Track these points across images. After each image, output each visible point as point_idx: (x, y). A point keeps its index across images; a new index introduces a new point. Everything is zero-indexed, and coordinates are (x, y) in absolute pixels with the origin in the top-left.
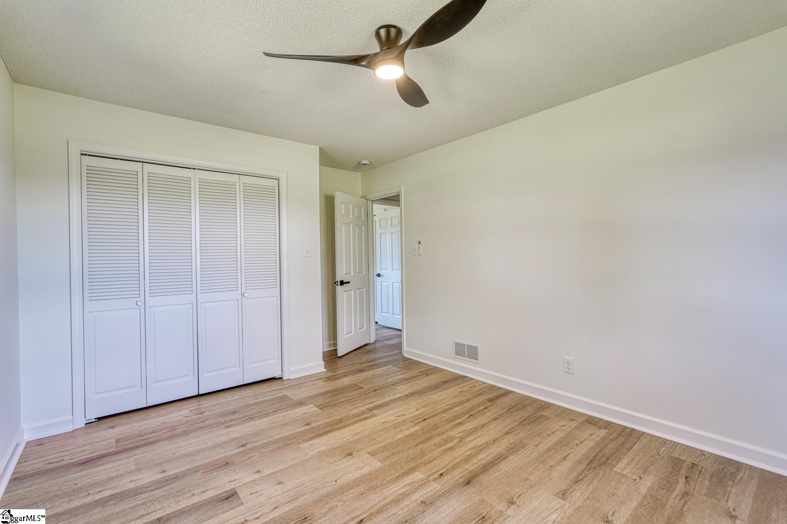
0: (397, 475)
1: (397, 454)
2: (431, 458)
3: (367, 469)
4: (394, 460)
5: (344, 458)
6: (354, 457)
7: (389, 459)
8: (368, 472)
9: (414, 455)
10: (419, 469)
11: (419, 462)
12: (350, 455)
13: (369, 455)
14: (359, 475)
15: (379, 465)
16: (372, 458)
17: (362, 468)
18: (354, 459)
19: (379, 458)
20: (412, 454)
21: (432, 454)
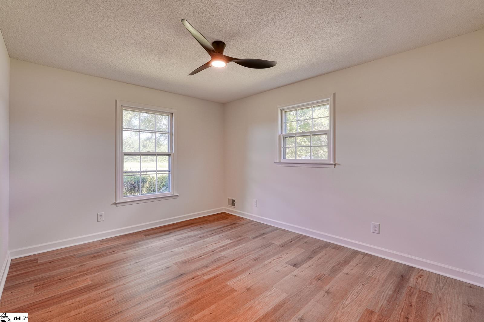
0: (218, 278)
1: (217, 291)
2: (195, 288)
3: (235, 280)
4: (219, 286)
5: (251, 287)
6: (245, 288)
7: (222, 287)
8: (234, 279)
9: (205, 290)
10: (205, 281)
11: (204, 285)
12: (248, 289)
13: (236, 289)
14: (238, 277)
15: (228, 283)
16: (233, 287)
17: (238, 281)
18: (245, 287)
19: (228, 287)
20: (206, 290)
21: (193, 291)
